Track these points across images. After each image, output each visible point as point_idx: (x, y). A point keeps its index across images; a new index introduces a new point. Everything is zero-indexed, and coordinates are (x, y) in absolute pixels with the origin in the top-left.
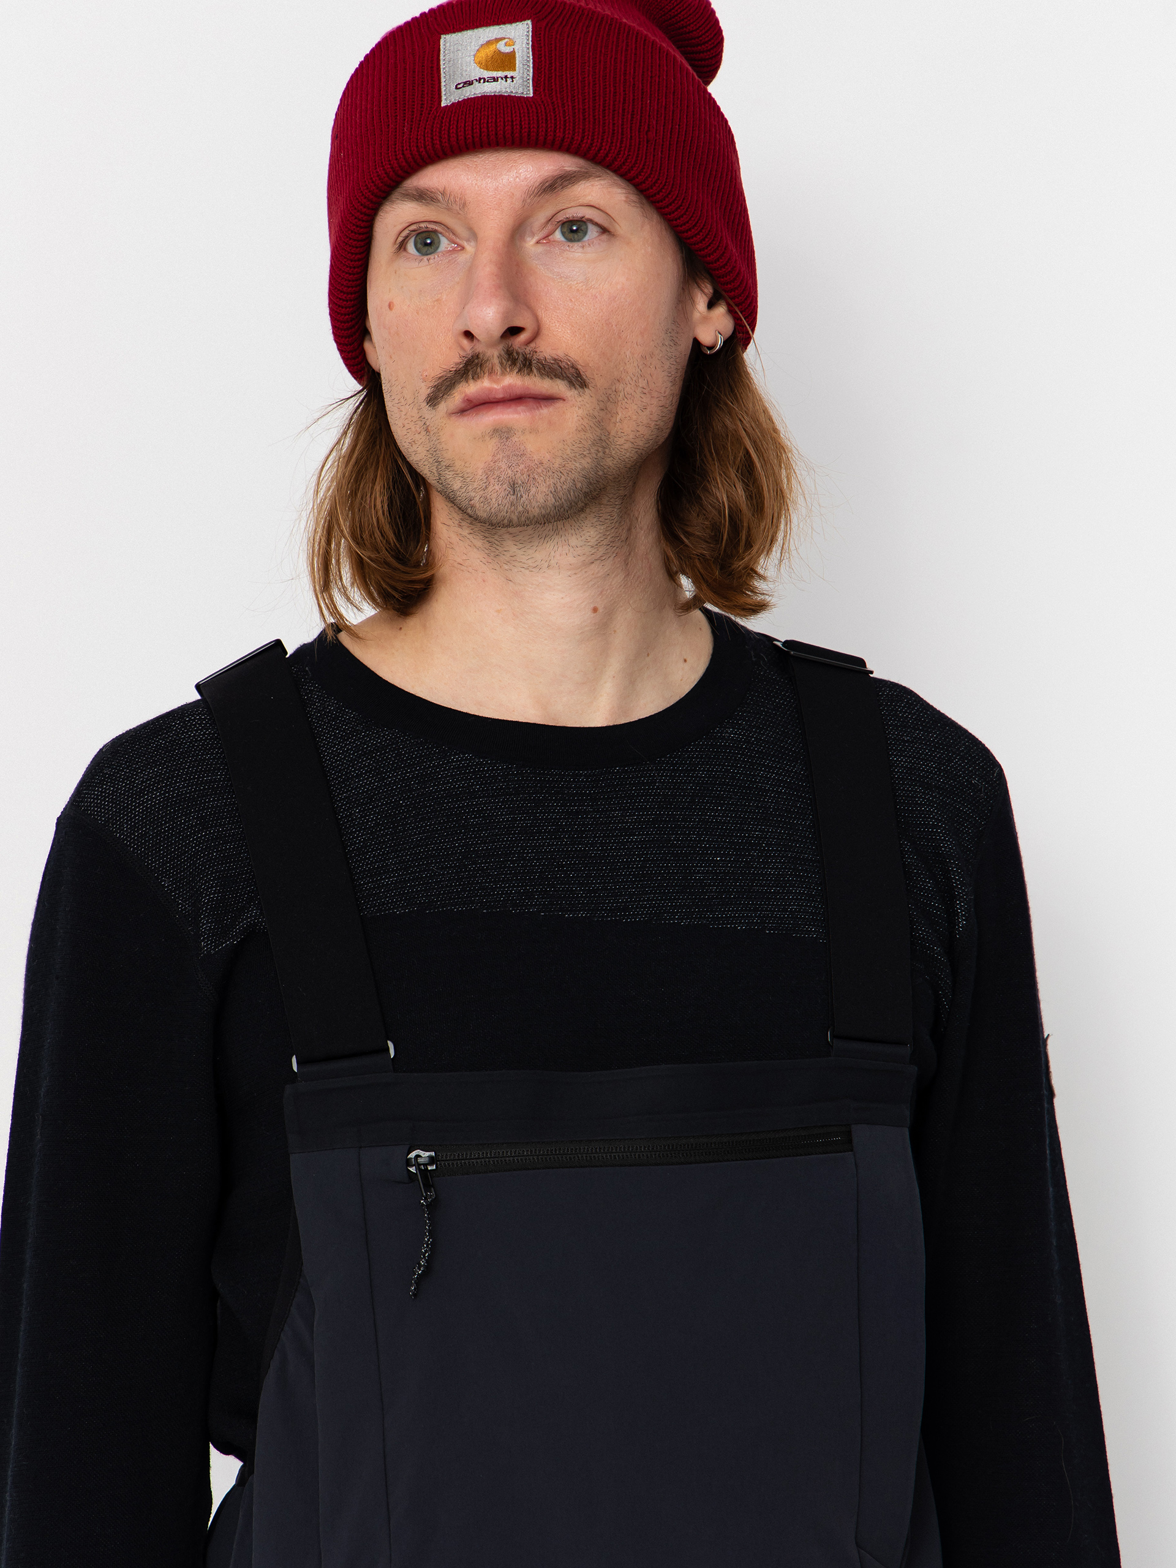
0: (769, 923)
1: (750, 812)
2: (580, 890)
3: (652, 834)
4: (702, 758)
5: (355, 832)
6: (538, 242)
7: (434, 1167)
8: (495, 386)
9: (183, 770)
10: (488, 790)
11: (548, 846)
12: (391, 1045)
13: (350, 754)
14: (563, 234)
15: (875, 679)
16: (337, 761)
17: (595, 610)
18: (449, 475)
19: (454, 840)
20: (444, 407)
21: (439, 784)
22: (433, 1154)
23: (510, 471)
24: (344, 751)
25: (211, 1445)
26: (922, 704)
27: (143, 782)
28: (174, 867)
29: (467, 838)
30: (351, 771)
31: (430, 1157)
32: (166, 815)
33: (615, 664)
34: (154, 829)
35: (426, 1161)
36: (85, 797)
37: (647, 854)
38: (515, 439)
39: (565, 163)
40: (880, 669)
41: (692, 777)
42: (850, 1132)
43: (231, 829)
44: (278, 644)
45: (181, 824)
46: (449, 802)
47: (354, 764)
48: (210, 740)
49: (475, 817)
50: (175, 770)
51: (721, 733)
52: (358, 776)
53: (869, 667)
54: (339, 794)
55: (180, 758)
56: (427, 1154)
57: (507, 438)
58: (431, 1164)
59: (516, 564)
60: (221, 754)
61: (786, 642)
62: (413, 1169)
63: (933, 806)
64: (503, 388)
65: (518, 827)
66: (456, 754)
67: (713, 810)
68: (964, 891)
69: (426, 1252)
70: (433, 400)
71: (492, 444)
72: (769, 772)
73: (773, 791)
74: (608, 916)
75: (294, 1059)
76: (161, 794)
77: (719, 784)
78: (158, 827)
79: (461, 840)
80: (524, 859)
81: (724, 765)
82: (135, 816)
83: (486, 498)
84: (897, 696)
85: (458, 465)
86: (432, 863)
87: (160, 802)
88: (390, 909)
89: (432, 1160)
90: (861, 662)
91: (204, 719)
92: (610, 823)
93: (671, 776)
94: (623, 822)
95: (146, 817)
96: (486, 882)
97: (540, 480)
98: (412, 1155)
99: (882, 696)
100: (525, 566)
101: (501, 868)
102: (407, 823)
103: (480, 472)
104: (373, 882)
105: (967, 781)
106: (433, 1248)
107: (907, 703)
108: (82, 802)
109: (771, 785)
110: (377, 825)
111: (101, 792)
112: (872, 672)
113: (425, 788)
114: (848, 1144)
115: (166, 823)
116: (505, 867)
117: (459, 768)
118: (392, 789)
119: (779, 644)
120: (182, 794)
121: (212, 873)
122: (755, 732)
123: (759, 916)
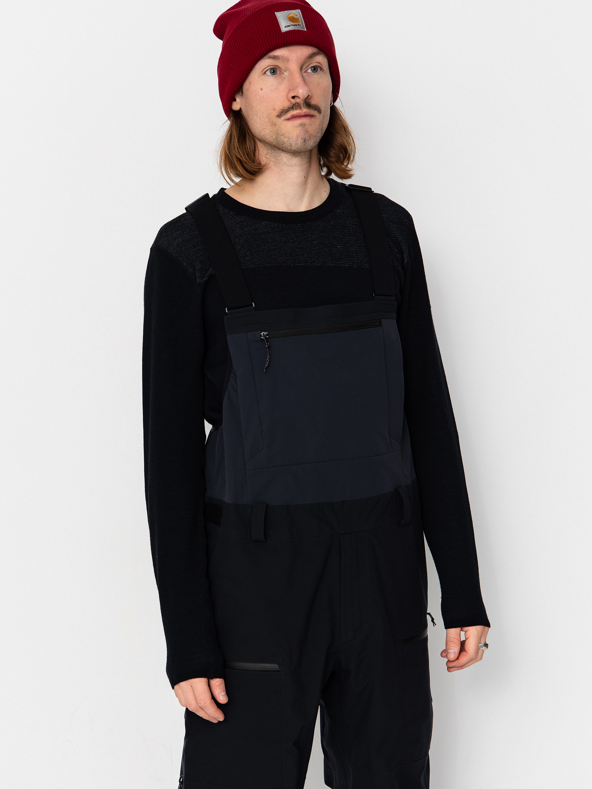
0: (355, 264)
1: (346, 233)
2: (302, 257)
3: (320, 241)
4: (331, 218)
5: (237, 246)
6: (304, 72)
7: (268, 337)
8: (302, 112)
9: (187, 231)
10: (273, 231)
11: (292, 245)
12: (253, 304)
13: (233, 224)
14: (311, 70)
15: (375, 193)
16: (229, 226)
17: (305, 177)
18: (282, 137)
19: (265, 246)
20: (283, 118)
21: (259, 231)
22: (267, 333)
23: (304, 136)
24: (231, 223)
25: (205, 420)
26: (388, 200)
27: (175, 236)
28: (187, 259)
29: (269, 245)
30: (234, 229)
31: (266, 334)
32: (183, 245)
33: (308, 193)
34: (180, 249)
35: (266, 335)
36: (159, 242)
37: (319, 246)
38: (306, 127)
39: (314, 50)
40: (376, 190)
41: (329, 224)
42: (381, 321)
43: (202, 247)
44: (207, 194)
45: (188, 247)
46: (263, 235)
47: (235, 227)
48: (193, 223)
49: (271, 239)
50: (184, 232)
51: (336, 211)
52: (236, 230)
53: (373, 190)
54: (231, 235)
55: (185, 228)
56: (266, 333)
57: (304, 127)
58: (267, 336)
59: (285, 165)
60: (197, 226)
61: (349, 185)
62: (262, 338)
63: (395, 228)
64: (304, 112)
65: (283, 241)
66: (263, 222)
67: (336, 233)
68: (406, 251)
69: (268, 360)
70: (279, 116)
71: (299, 129)
72: (350, 221)
73: (352, 227)
74: (310, 264)
75: (226, 309)
76: (181, 239)
77: (337, 226)
78: (181, 248)
79: (267, 246)
80: (285, 250)
81: (338, 220)
82: (174, 246)
83: (297, 144)
84: (381, 198)
85: (287, 134)
86: (260, 253)
87: (181, 241)
88: (249, 266)
89: (267, 335)
90: (370, 189)
91: (190, 217)
92: (308, 238)
93: (323, 224)
94: (312, 238)
95: (178, 246)
96: (275, 257)
97: (312, 139)
98: (262, 333)
99: (377, 198)
100: (288, 165)
101: (279, 253)
102: (251, 242)
103: (295, 136)
104: (244, 259)
105: (403, 220)
106: (270, 359)
107: (384, 199)
108: (158, 243)
109: (351, 225)
110: (243, 243)
111: (164, 240)
112: (374, 191)
113: (255, 232)
114: (380, 324)
115: (183, 247)
116: (280, 253)
117: (265, 225)
118: (246, 233)
119: (347, 185)
120: (187, 238)
121: (198, 260)
122: (345, 210)
123: (352, 262)
